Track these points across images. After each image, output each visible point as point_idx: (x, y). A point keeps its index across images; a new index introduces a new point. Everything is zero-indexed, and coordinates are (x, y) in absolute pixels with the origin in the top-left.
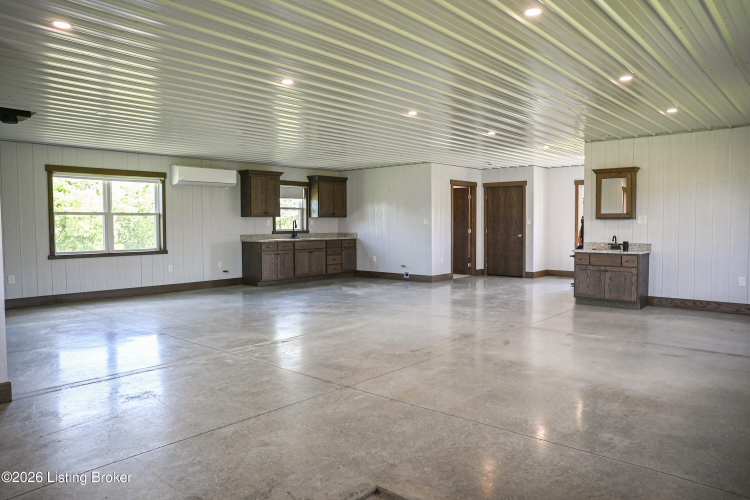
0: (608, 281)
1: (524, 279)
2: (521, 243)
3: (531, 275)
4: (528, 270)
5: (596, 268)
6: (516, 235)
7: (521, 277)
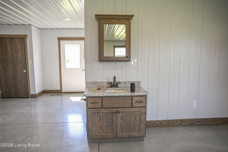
0: (120, 121)
1: (30, 99)
2: (26, 75)
3: (34, 96)
4: (32, 93)
5: (108, 110)
6: (22, 71)
7: (28, 98)
